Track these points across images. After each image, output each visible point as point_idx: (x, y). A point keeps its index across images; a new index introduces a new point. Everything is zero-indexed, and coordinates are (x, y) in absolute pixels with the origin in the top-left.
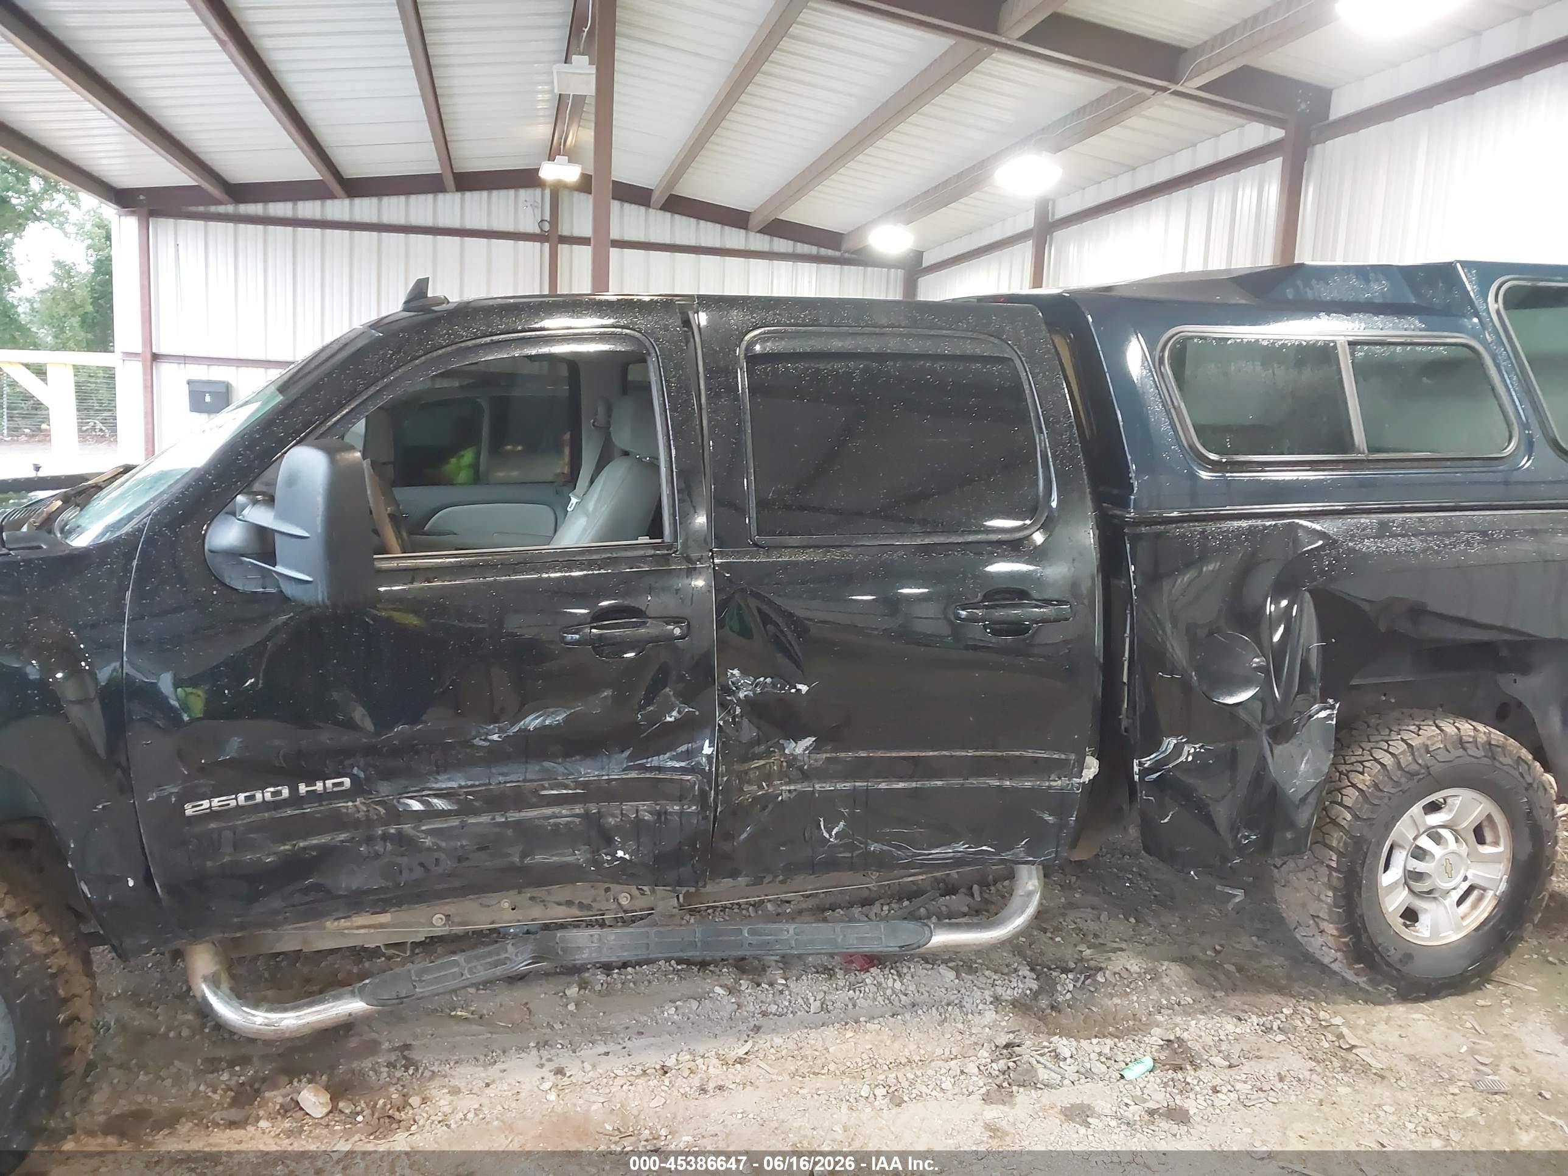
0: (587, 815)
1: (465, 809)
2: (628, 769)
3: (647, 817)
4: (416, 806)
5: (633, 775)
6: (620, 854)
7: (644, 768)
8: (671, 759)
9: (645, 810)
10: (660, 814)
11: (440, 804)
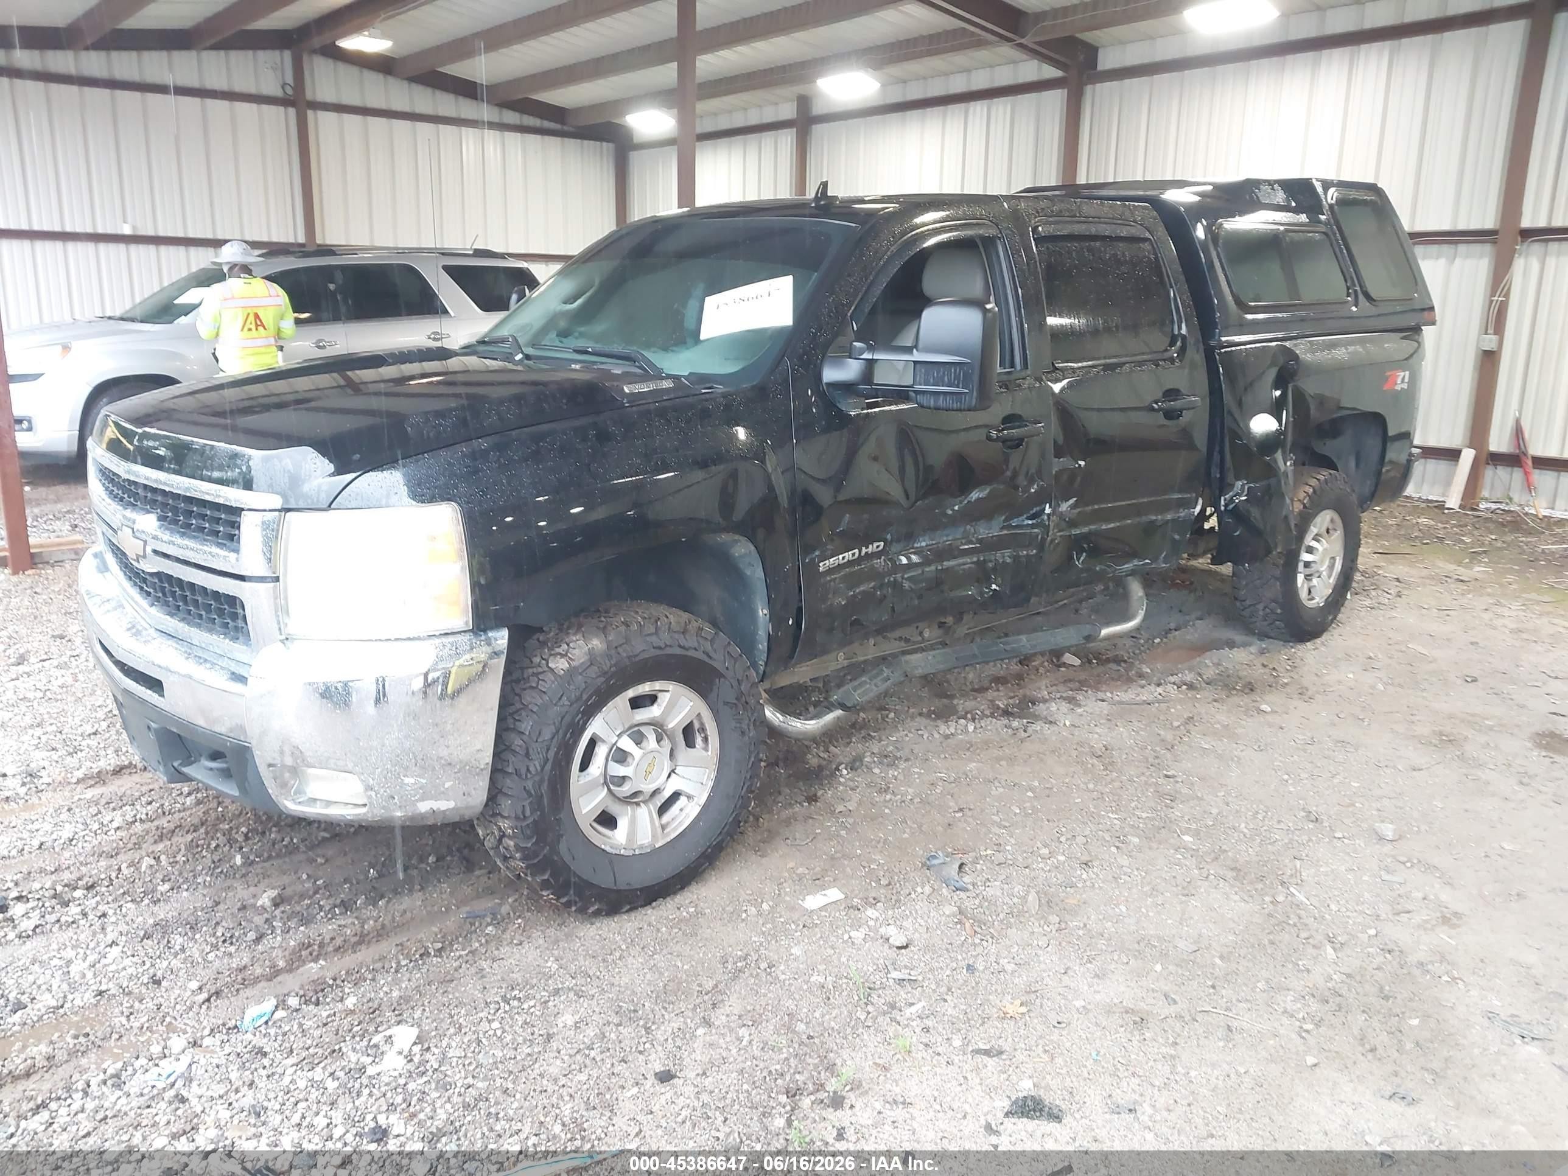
0: (977, 563)
1: (926, 562)
2: (1003, 528)
3: (1008, 560)
4: (904, 561)
5: (1005, 532)
6: (994, 587)
7: (1010, 527)
8: (1028, 518)
9: (1005, 556)
10: (1016, 558)
11: (915, 558)
